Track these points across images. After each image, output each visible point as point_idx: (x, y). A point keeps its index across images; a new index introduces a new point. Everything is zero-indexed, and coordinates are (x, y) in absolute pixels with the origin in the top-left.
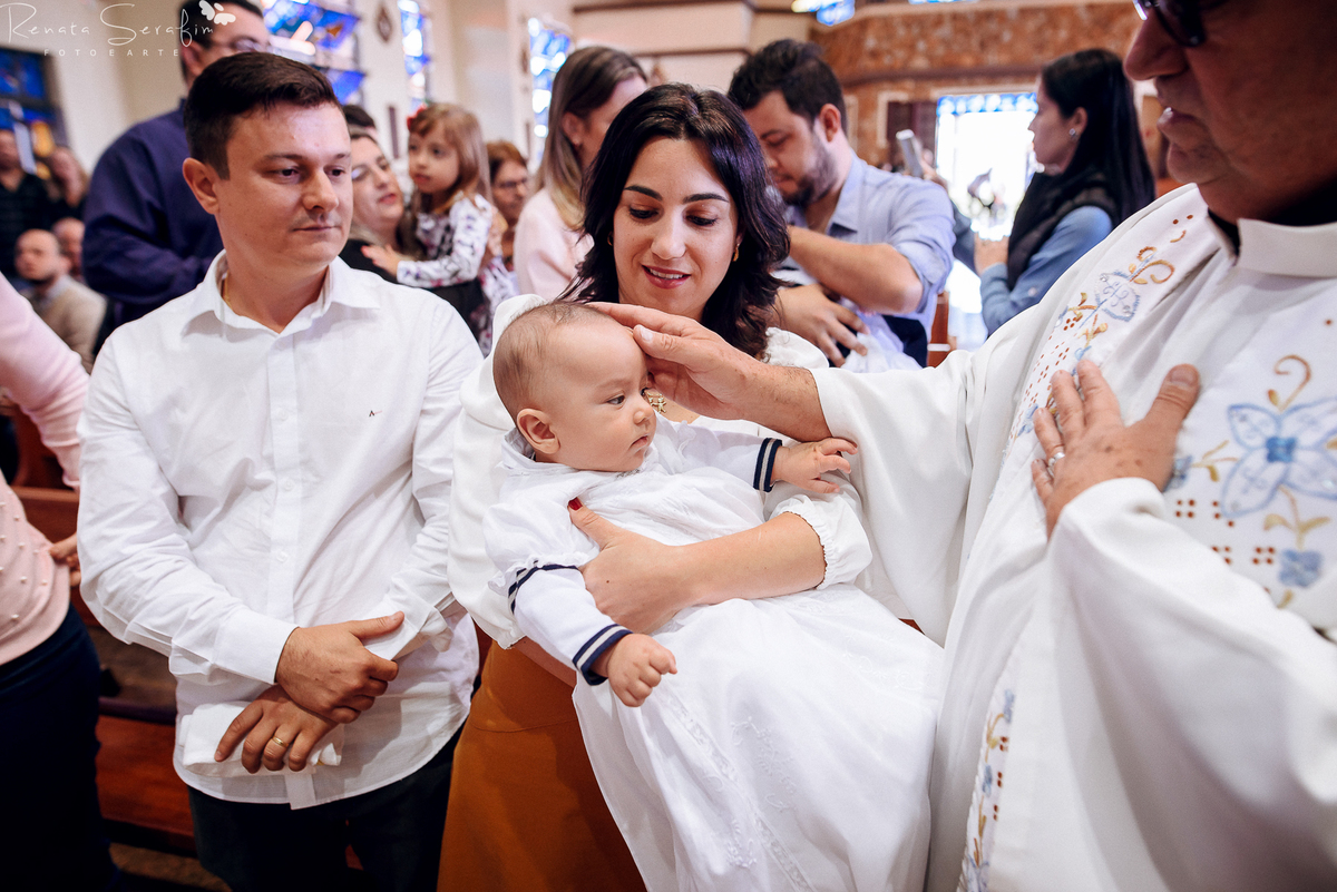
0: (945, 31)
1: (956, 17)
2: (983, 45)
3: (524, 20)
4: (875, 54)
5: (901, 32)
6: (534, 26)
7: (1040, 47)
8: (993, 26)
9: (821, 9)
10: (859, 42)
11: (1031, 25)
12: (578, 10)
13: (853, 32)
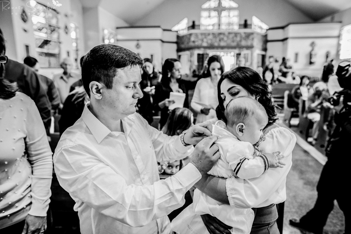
0: (211, 37)
1: (213, 34)
2: (220, 41)
3: (103, 30)
4: (194, 42)
5: (200, 37)
6: (106, 32)
7: (233, 41)
8: (222, 36)
9: (179, 30)
10: (189, 39)
11: (231, 36)
12: (117, 28)
13: (188, 36)
